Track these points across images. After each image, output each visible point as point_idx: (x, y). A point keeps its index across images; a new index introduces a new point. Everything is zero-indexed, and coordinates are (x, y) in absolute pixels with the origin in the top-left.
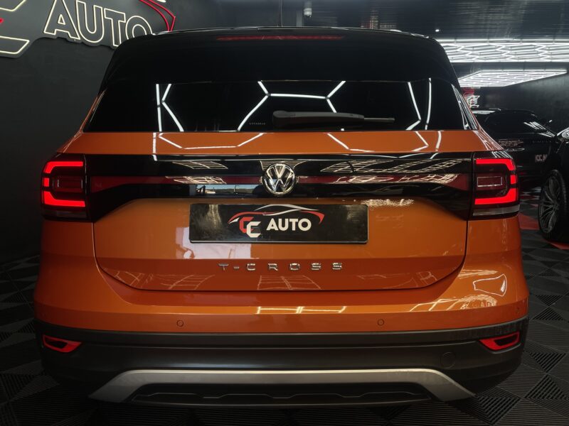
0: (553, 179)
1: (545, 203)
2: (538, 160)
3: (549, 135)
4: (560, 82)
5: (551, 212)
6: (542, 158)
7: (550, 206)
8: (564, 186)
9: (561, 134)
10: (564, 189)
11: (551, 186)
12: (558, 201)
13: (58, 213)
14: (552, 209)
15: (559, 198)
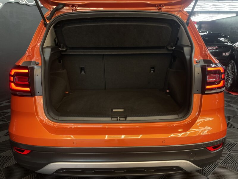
0: (231, 65)
1: (227, 75)
2: (224, 55)
3: (229, 44)
4: (233, 19)
5: (229, 79)
6: (226, 54)
7: (229, 76)
8: (236, 68)
9: (235, 45)
10: (236, 69)
11: (230, 68)
12: (233, 74)
13: (18, 93)
14: (230, 77)
15: (233, 73)
